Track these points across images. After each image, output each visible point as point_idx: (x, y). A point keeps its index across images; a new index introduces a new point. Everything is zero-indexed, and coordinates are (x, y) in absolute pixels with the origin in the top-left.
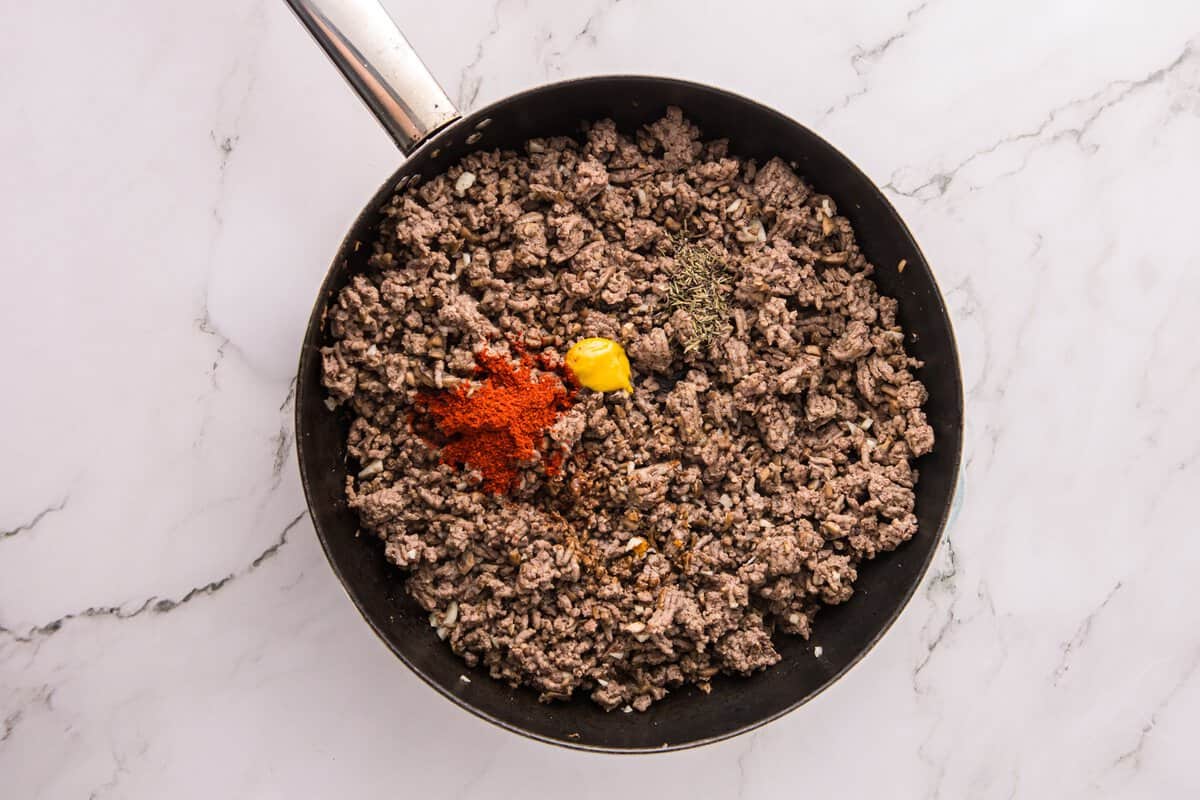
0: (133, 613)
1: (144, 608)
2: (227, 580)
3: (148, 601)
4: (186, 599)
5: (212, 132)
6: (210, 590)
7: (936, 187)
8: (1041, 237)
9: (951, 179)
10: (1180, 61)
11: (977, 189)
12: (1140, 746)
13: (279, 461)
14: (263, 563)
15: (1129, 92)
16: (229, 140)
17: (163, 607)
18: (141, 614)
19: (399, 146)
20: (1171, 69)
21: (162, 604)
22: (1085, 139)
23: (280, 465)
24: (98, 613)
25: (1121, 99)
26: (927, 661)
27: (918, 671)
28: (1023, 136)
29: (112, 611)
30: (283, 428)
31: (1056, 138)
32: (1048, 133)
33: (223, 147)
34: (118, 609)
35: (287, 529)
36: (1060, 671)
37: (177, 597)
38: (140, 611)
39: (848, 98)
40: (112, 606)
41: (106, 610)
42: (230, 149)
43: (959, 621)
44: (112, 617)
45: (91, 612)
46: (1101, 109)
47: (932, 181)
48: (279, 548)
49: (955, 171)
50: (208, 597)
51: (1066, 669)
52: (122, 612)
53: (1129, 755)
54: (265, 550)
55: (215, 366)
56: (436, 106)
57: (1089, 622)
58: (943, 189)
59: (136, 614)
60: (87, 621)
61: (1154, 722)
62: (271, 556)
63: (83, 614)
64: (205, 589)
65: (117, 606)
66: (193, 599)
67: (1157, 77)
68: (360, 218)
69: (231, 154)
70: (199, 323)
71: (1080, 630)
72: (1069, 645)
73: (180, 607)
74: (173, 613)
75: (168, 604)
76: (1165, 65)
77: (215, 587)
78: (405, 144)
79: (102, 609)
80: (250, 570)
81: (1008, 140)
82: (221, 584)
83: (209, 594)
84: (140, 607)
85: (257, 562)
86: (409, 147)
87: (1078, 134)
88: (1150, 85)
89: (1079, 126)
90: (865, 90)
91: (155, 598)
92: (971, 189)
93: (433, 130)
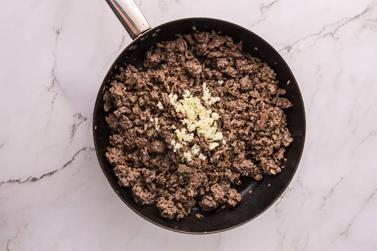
0: (24, 182)
1: (27, 180)
2: (55, 171)
3: (29, 178)
4: (41, 177)
5: (53, 27)
6: (49, 175)
7: (287, 50)
8: (319, 67)
9: (291, 48)
10: (365, 12)
11: (300, 51)
12: (348, 230)
13: (72, 134)
14: (67, 166)
15: (349, 21)
16: (59, 30)
17: (34, 180)
18: (26, 182)
19: (131, 36)
20: (362, 14)
21: (33, 179)
22: (335, 36)
23: (73, 135)
24: (12, 181)
25: (346, 23)
26: (280, 202)
27: (277, 205)
28: (315, 34)
29: (17, 181)
30: (74, 123)
31: (325, 35)
32: (323, 34)
33: (57, 32)
34: (19, 180)
35: (74, 156)
36: (323, 206)
37: (38, 177)
38: (26, 181)
39: (259, 21)
40: (17, 179)
41: (15, 181)
42: (59, 33)
43: (291, 189)
44: (17, 183)
45: (10, 181)
46: (340, 26)
47: (285, 48)
48: (72, 162)
49: (293, 45)
50: (48, 177)
51: (325, 205)
52: (21, 181)
53: (344, 233)
54: (67, 162)
55: (52, 102)
56: (143, 24)
57: (332, 190)
58: (289, 51)
59: (25, 182)
60: (9, 184)
61: (352, 222)
62: (69, 164)
63: (7, 182)
64: (48, 174)
65: (19, 179)
66: (44, 178)
67: (358, 17)
68: (117, 59)
69: (59, 34)
70: (48, 89)
71: (329, 193)
72: (326, 197)
73: (39, 180)
74: (37, 182)
75: (35, 179)
76: (360, 13)
77: (51, 174)
78: (133, 36)
79: (14, 180)
80: (62, 169)
81: (310, 36)
82: (53, 173)
83: (49, 176)
84: (26, 180)
85: (65, 166)
86: (134, 37)
87: (332, 34)
88: (356, 19)
89: (333, 32)
90: (264, 19)
91: (31, 177)
92: (298, 51)
93: (142, 32)
